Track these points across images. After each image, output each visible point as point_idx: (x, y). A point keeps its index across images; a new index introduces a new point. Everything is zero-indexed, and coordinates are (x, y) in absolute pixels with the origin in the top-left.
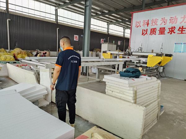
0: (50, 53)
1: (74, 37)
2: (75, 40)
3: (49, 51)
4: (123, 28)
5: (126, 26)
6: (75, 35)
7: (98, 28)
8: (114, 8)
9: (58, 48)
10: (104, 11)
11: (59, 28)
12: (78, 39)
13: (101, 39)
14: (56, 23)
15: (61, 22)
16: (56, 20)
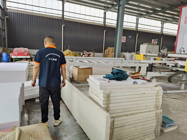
2: (122, 41)
8: (168, 4)
9: (104, 50)
10: (156, 9)
11: (106, 31)
12: (125, 40)
13: (153, 40)
14: (104, 25)
15: (108, 24)
16: (104, 23)
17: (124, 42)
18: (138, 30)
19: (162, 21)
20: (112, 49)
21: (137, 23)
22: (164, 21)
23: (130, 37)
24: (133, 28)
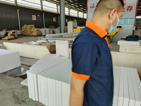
0: (17, 32)
1: (33, 17)
2: (33, 19)
3: (16, 30)
4: (68, 8)
5: (70, 7)
6: (33, 16)
7: (50, 8)
9: (21, 28)
11: (19, 10)
12: (36, 19)
13: (54, 18)
15: (19, 4)
16: (15, 2)
17: (35, 20)
18: (43, 10)
19: (56, 4)
20: (30, 26)
21: (42, 4)
22: (58, 4)
23: (39, 16)
24: (39, 8)
